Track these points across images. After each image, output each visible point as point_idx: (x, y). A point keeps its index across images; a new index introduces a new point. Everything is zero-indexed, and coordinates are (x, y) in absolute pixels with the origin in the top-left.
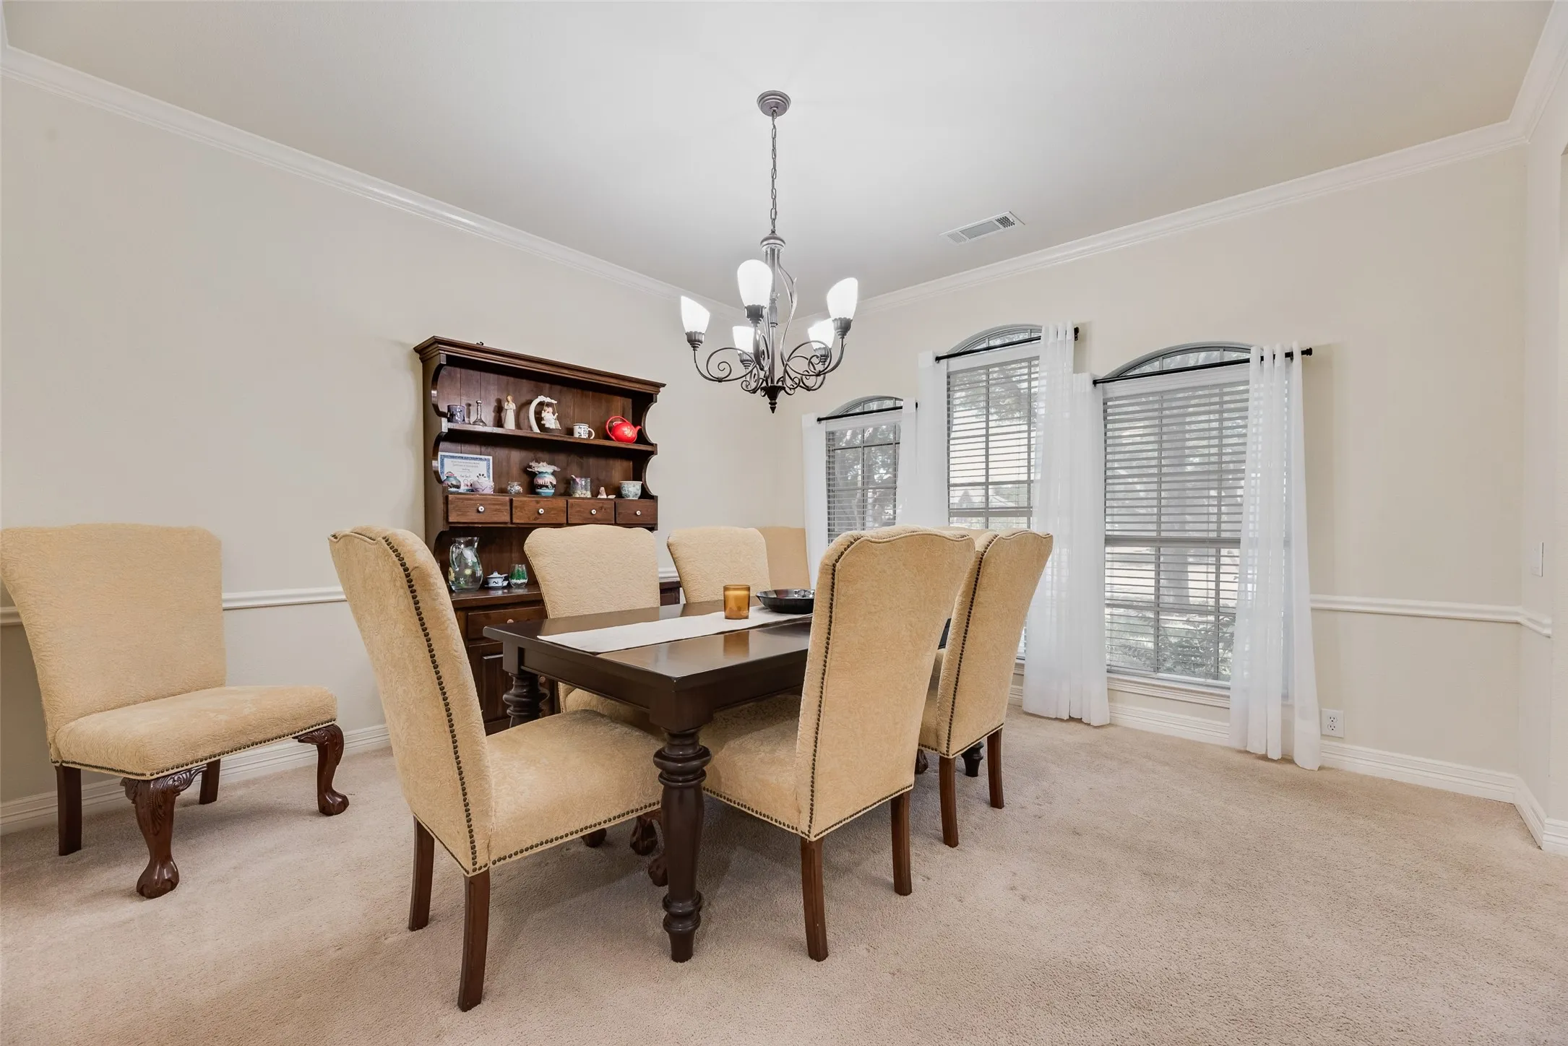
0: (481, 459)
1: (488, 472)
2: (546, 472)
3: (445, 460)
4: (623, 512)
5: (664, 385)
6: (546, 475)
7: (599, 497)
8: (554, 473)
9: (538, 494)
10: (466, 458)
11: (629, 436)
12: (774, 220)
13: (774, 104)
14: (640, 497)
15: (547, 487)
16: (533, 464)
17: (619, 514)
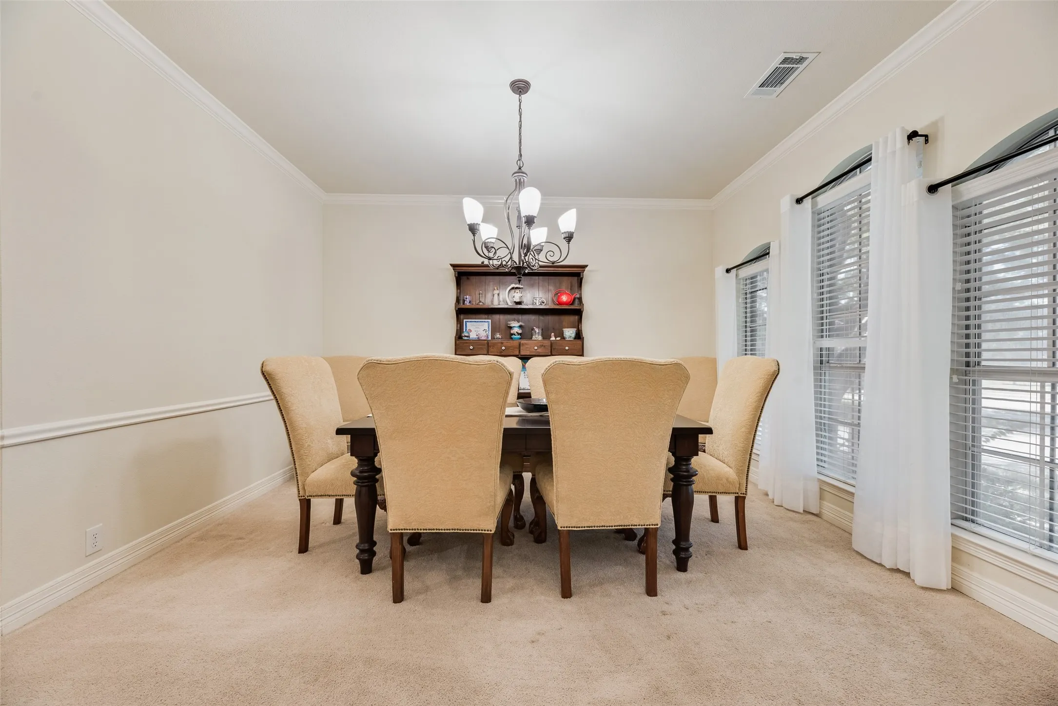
0: (485, 322)
1: (489, 328)
2: (516, 326)
3: (467, 323)
4: (557, 347)
5: (586, 266)
6: (514, 328)
7: (551, 339)
8: (520, 327)
9: (512, 338)
10: (477, 322)
11: (565, 301)
12: (519, 160)
13: (520, 87)
14: (575, 338)
15: (515, 334)
16: (509, 323)
17: (554, 349)
